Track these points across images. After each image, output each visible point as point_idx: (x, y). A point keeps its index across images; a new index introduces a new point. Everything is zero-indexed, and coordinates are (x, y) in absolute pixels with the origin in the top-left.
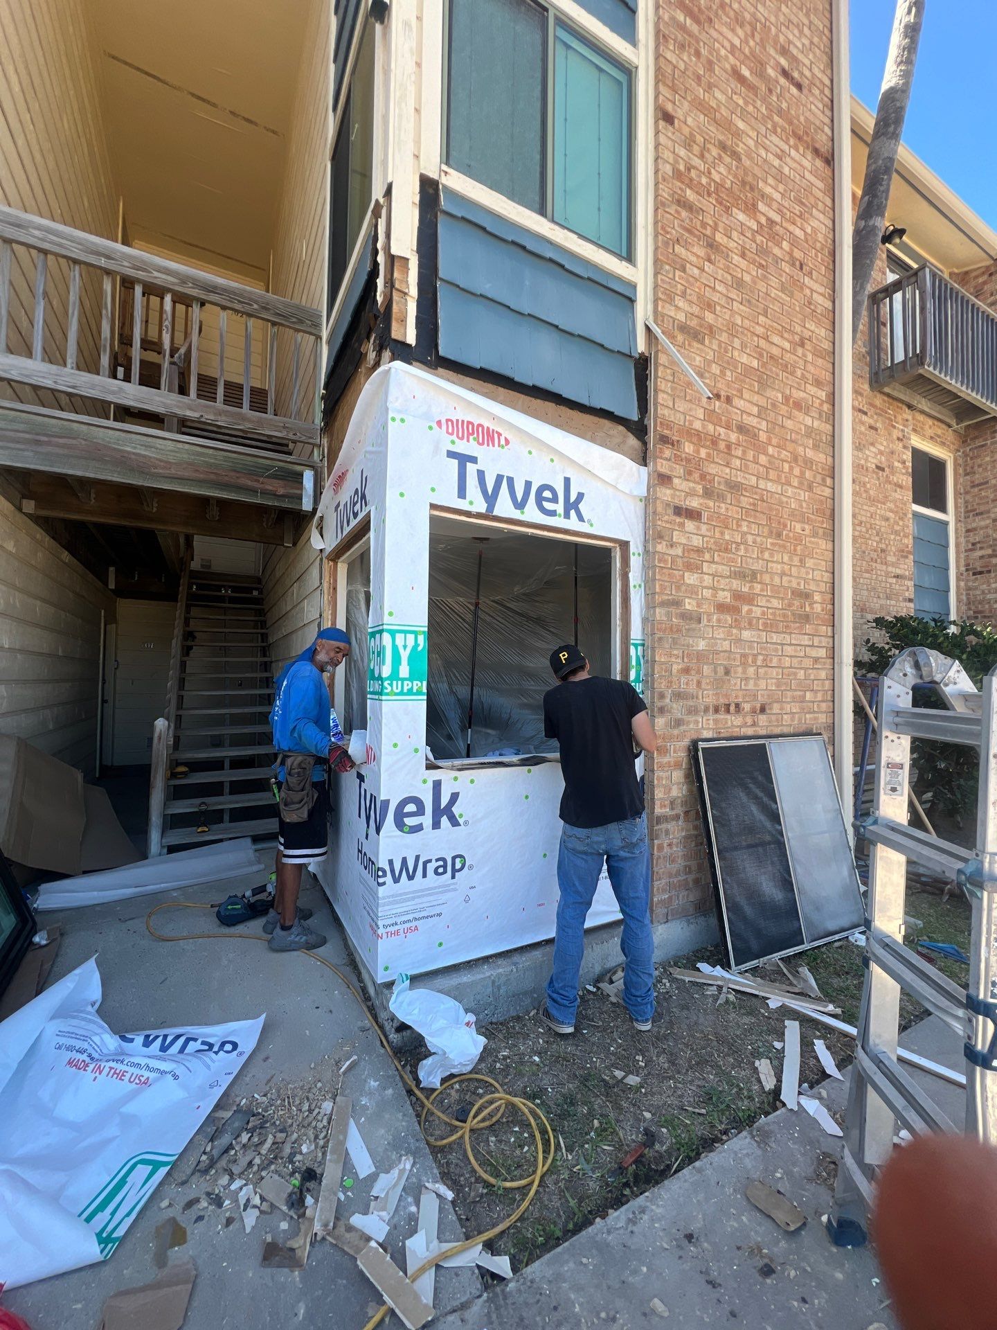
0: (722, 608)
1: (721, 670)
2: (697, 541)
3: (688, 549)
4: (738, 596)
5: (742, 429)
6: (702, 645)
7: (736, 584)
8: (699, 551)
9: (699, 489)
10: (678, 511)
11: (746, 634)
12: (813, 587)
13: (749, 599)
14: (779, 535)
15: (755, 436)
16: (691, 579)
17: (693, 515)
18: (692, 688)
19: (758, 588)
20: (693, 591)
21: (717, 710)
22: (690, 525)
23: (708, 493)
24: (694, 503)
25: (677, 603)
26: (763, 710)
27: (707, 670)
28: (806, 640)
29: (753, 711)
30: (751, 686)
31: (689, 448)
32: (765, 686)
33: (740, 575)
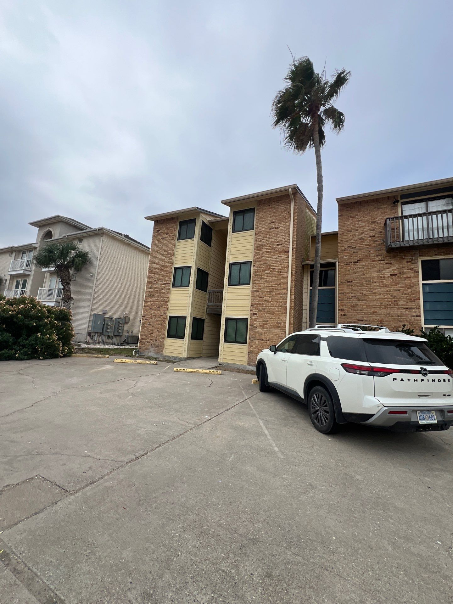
0: (260, 326)
1: (260, 335)
2: (256, 317)
3: (255, 318)
4: (263, 324)
5: (265, 301)
6: (257, 331)
7: (263, 322)
8: (257, 319)
9: (257, 310)
10: (253, 314)
11: (265, 329)
12: (281, 322)
13: (266, 324)
14: (273, 314)
15: (268, 301)
16: (255, 322)
17: (256, 314)
18: (255, 336)
19: (268, 323)
20: (255, 324)
21: (259, 340)
22: (255, 315)
23: (258, 311)
24: (256, 313)
25: (253, 326)
26: (268, 340)
27: (257, 334)
28: (279, 330)
29: (266, 341)
30: (266, 337)
31: (255, 306)
32: (269, 337)
33: (265, 321)
